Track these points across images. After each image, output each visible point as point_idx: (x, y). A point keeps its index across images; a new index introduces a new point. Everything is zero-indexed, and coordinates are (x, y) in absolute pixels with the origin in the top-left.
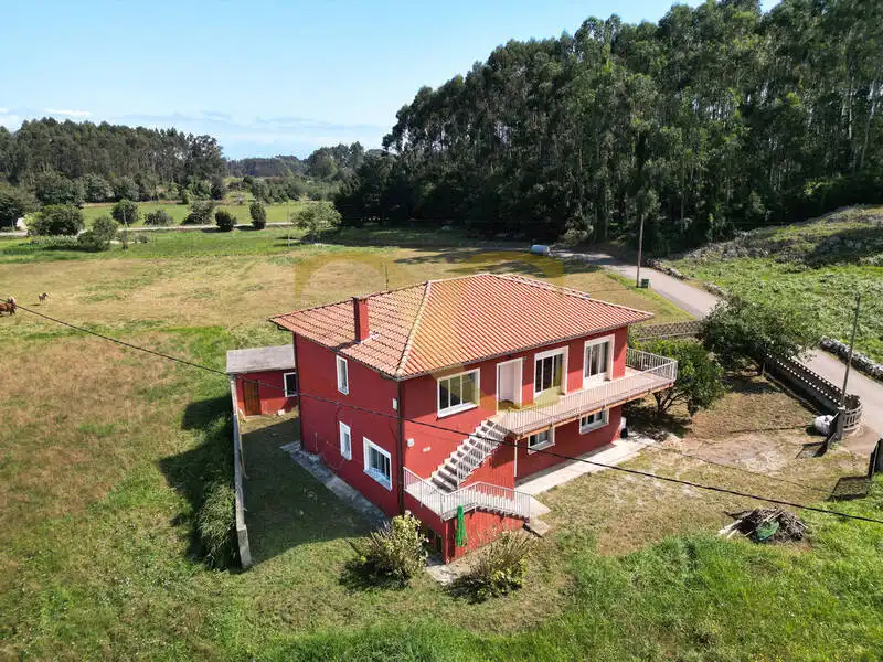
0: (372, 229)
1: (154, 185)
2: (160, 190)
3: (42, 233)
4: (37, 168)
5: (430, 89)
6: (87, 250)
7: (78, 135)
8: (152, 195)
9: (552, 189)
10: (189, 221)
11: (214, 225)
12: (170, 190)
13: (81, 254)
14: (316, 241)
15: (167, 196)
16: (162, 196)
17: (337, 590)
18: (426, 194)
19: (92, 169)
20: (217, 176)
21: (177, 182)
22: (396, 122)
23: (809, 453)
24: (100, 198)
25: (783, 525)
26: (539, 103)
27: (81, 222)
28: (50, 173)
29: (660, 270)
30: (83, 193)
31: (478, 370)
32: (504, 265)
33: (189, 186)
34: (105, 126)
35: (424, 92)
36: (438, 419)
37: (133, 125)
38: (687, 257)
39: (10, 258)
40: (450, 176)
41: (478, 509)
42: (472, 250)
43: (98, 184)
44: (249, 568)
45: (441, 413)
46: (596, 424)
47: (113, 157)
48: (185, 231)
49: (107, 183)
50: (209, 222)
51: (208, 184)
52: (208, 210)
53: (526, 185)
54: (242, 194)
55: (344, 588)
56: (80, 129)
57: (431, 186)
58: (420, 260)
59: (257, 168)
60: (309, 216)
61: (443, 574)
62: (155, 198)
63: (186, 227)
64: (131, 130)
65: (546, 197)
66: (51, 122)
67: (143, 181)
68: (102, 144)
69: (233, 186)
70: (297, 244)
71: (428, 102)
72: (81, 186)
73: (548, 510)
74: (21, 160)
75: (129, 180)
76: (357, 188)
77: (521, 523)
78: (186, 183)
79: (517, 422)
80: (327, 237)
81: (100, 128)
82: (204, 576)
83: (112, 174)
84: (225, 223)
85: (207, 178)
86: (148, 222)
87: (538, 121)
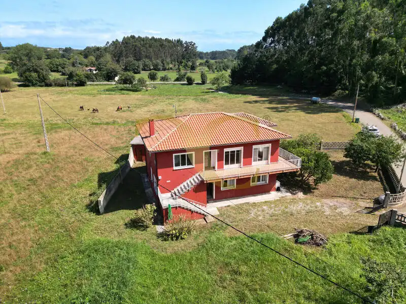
0: (246, 86)
1: (168, 64)
2: (171, 66)
3: (120, 83)
4: (127, 57)
5: (281, 18)
6: (133, 91)
7: (142, 42)
8: (167, 68)
9: (331, 69)
10: (177, 80)
11: (186, 82)
12: (174, 66)
13: (131, 93)
14: (220, 91)
15: (173, 69)
16: (171, 69)
17: (123, 227)
18: (272, 69)
19: (146, 57)
20: (194, 60)
21: (178, 62)
22: (264, 35)
23: (365, 211)
24: (148, 69)
25: (312, 238)
26: (330, 24)
27: (134, 79)
28: (131, 59)
29: (375, 114)
30: (141, 67)
31: (194, 153)
32: (295, 106)
33: (182, 64)
34: (153, 38)
35: (278, 20)
36: (173, 170)
37: (164, 38)
38: (394, 108)
39: (107, 92)
40: (285, 61)
41: (180, 207)
42: (285, 98)
43: (147, 63)
44: (102, 214)
45: (175, 168)
46: (261, 183)
47: (154, 52)
48: (174, 84)
49: (151, 63)
50: (184, 81)
51: (190, 64)
52: (184, 75)
53: (318, 67)
54: (204, 68)
55: (125, 226)
56: (143, 40)
57: (275, 66)
58: (256, 102)
59: (217, 55)
60: (217, 79)
61: (160, 229)
62: (168, 69)
63: (176, 83)
64: (163, 40)
65: (326, 73)
66: (133, 37)
67: (164, 62)
68: (150, 47)
69: (201, 64)
70: (212, 92)
71: (279, 25)
72: (141, 64)
73: (219, 213)
74: (121, 53)
75: (159, 61)
76: (241, 67)
77: (203, 216)
78: (181, 63)
79: (208, 176)
80: (225, 89)
81: (151, 39)
82: (87, 214)
83: (153, 59)
84: (190, 82)
85: (190, 61)
86: (161, 80)
87: (328, 34)
